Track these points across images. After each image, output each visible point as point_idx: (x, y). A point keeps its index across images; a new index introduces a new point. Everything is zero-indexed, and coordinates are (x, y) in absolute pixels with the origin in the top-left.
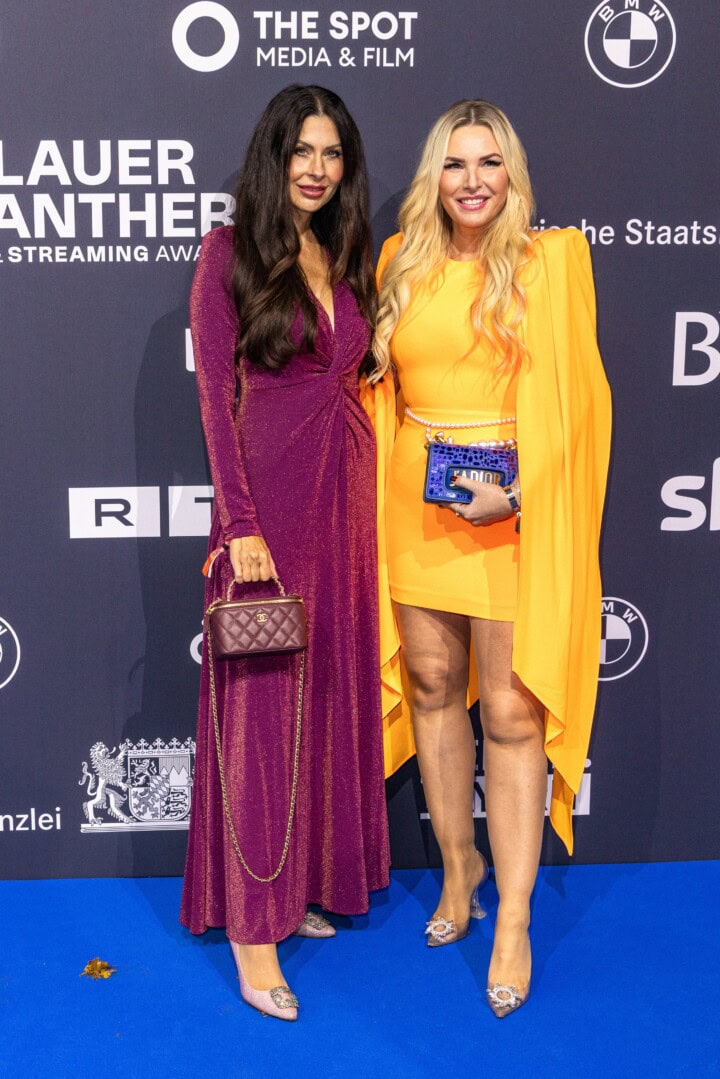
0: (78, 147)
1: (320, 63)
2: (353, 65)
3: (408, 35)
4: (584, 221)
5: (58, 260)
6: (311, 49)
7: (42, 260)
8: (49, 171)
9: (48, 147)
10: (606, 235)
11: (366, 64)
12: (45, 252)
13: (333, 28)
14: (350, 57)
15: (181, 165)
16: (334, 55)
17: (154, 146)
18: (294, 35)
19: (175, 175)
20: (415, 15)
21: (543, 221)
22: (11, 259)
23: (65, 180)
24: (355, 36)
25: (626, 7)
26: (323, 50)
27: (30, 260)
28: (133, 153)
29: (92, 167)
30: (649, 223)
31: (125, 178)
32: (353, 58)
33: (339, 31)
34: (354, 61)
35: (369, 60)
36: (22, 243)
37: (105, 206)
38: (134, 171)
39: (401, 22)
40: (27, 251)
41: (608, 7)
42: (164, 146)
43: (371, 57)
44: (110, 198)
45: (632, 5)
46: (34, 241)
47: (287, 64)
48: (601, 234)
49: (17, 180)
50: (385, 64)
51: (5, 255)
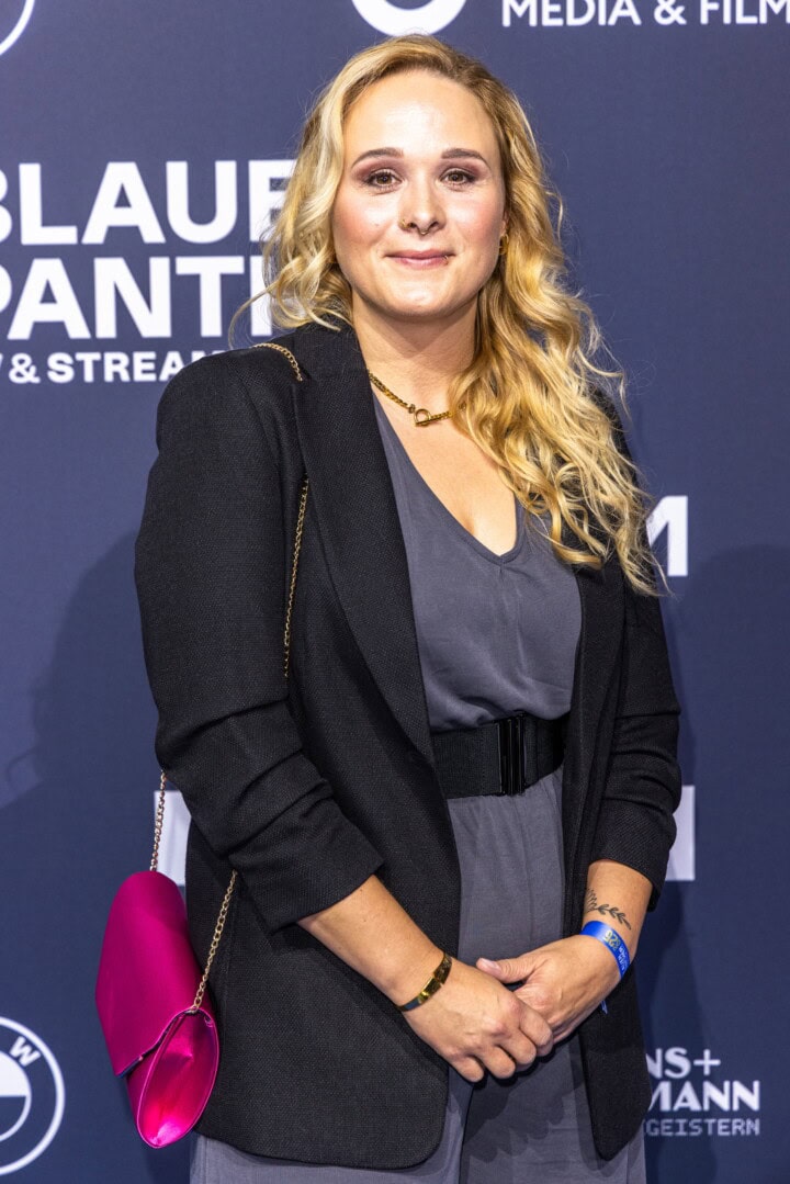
0: (177, 174)
1: (620, 19)
2: (682, 21)
5: (139, 377)
7: (109, 377)
8: (123, 218)
9: (122, 175)
11: (704, 19)
12: (116, 362)
14: (674, 7)
22: (53, 376)
23: (152, 234)
27: (89, 376)
28: (276, 184)
29: (202, 209)
31: (262, 230)
32: (681, 9)
34: (683, 15)
35: (711, 13)
36: (74, 346)
37: (227, 280)
40: (82, 363)
43: (715, 6)
44: (234, 265)
46: (94, 343)
47: (558, 22)
49: (65, 235)
50: (741, 19)
51: (42, 369)
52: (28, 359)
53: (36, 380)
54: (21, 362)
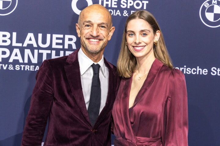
0: (40, 36)
1: (117, 15)
3: (145, 8)
4: (198, 67)
5: (31, 70)
6: (115, 11)
7: (26, 70)
8: (30, 42)
9: (30, 35)
10: (205, 72)
12: (27, 67)
13: (122, 4)
14: (127, 13)
15: (72, 43)
16: (122, 13)
17: (64, 37)
18: (109, 6)
19: (70, 46)
20: (147, 2)
21: (185, 66)
22: (16, 69)
23: (35, 45)
24: (129, 7)
25: (213, 3)
26: (118, 11)
27: (22, 69)
28: (57, 39)
29: (44, 42)
30: (219, 69)
31: (54, 46)
32: (128, 14)
33: (124, 5)
36: (20, 64)
38: (57, 44)
39: (143, 4)
40: (21, 67)
41: (207, 3)
42: (67, 37)
44: (49, 52)
45: (214, 3)
46: (24, 64)
48: (204, 71)
49: (20, 45)
51: (14, 67)
52: (12, 66)
53: (13, 69)
54: (11, 66)
